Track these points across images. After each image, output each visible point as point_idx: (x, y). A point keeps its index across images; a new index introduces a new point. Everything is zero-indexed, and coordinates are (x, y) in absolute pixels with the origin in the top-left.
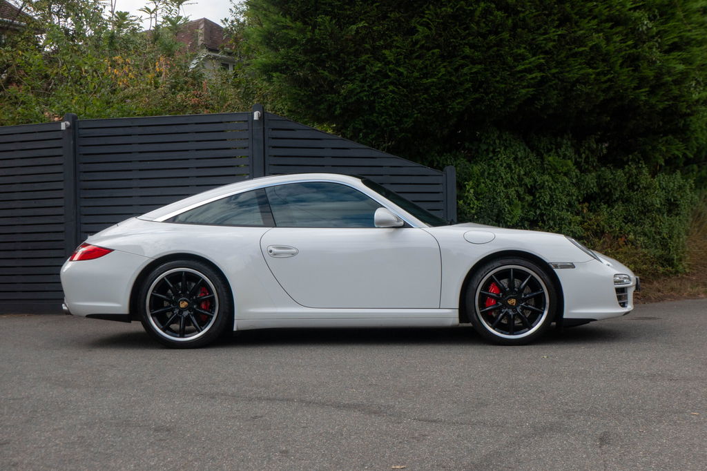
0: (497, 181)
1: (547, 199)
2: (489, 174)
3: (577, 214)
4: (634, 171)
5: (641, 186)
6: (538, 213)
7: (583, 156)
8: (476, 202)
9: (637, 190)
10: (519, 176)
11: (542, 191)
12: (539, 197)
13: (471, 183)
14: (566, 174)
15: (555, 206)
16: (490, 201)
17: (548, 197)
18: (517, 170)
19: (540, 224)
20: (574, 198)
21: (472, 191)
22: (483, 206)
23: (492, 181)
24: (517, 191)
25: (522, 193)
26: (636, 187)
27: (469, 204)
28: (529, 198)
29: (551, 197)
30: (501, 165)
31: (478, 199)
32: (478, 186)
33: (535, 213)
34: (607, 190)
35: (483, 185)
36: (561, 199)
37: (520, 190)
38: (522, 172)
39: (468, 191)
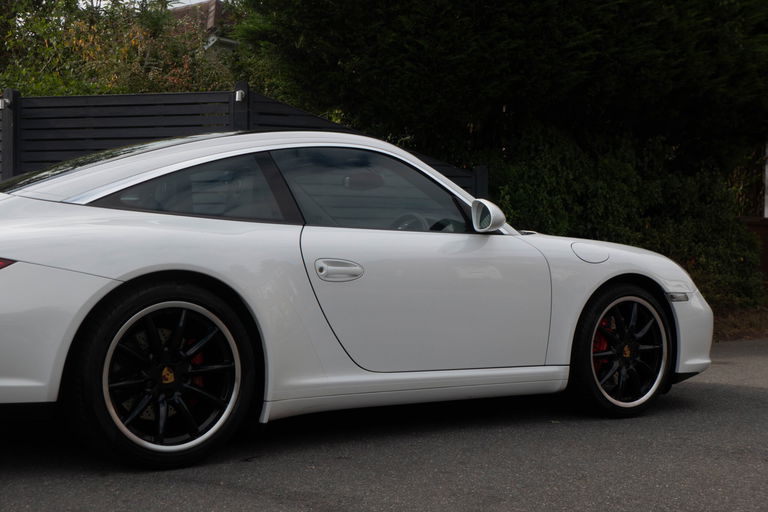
0: (539, 186)
1: (601, 211)
2: (529, 177)
3: (638, 230)
4: (707, 179)
5: (715, 198)
6: (589, 227)
7: (646, 159)
9: (710, 203)
10: (566, 181)
11: (595, 200)
12: (591, 208)
13: (507, 187)
14: (625, 181)
15: (611, 218)
16: (530, 210)
17: (602, 206)
18: (565, 173)
20: (634, 210)
21: (507, 197)
22: (522, 217)
23: (532, 185)
24: (564, 200)
25: (569, 202)
26: (709, 199)
28: (578, 209)
29: (606, 208)
30: (545, 166)
31: (515, 209)
32: (515, 192)
33: (586, 226)
34: (675, 201)
35: (521, 190)
36: (618, 211)
37: (567, 197)
38: (571, 177)
39: (504, 197)
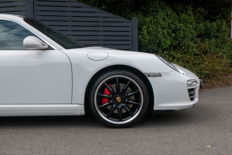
0: (158, 26)
1: (182, 36)
2: (154, 22)
3: (195, 43)
4: (220, 23)
5: (223, 30)
6: (177, 43)
7: (197, 15)
8: (147, 36)
9: (221, 32)
10: (169, 24)
11: (180, 31)
12: (178, 35)
13: (145, 27)
14: (190, 23)
15: (186, 39)
16: (155, 36)
17: (183, 34)
18: (168, 21)
19: (178, 48)
20: (194, 35)
21: (145, 31)
22: (151, 39)
23: (155, 26)
24: (168, 32)
25: (170, 32)
26: (220, 31)
27: (144, 38)
28: (173, 35)
29: (184, 34)
30: (160, 18)
31: (148, 35)
32: (148, 28)
33: (176, 42)
34: (208, 32)
35: (151, 28)
36: (189, 36)
37: (169, 30)
38: (170, 22)
39: (144, 31)
